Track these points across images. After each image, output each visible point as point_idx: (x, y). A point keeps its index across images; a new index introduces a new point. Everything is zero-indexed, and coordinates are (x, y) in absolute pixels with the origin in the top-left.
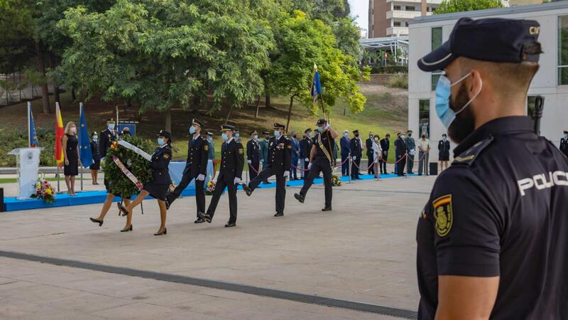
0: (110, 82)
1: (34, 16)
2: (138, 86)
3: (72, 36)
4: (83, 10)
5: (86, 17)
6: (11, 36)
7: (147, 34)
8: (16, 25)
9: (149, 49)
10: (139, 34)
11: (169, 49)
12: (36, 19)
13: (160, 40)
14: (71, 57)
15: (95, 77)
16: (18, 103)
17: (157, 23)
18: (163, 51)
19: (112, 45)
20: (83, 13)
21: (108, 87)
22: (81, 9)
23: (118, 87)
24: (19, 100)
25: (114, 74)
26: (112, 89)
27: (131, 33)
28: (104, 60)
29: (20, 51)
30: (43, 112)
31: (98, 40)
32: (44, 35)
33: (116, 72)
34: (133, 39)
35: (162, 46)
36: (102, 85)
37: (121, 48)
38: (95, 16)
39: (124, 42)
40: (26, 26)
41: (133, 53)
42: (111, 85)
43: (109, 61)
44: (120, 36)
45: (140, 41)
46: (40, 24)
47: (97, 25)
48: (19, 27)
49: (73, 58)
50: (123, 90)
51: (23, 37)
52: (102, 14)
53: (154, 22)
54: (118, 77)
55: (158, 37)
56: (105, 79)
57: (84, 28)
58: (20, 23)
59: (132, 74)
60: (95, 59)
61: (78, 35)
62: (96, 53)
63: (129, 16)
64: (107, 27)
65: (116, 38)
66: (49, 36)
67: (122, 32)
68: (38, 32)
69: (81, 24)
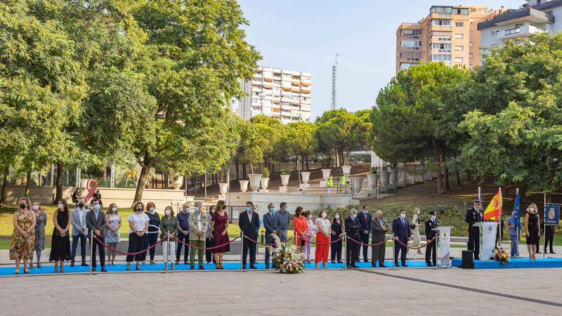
0: (502, 170)
1: (434, 119)
2: (526, 173)
3: (471, 134)
4: (480, 113)
5: (482, 119)
6: (416, 134)
7: (534, 131)
8: (420, 126)
9: (536, 143)
10: (527, 131)
11: (556, 143)
12: (436, 121)
13: (546, 136)
14: (469, 150)
15: (489, 166)
16: (411, 185)
17: (542, 122)
18: (550, 144)
19: (504, 141)
20: (479, 116)
21: (500, 174)
22: (476, 113)
23: (508, 174)
24: (413, 183)
25: (505, 163)
26: (504, 175)
27: (519, 130)
28: (498, 152)
29: (421, 145)
30: (437, 193)
31: (491, 137)
32: (442, 133)
33: (507, 162)
34: (521, 135)
35: (549, 141)
36: (495, 172)
37: (511, 142)
38: (488, 119)
39: (514, 137)
40: (428, 126)
41: (522, 146)
42: (503, 173)
43: (501, 153)
44: (511, 133)
45: (528, 137)
46: (439, 125)
47: (491, 125)
48: (423, 127)
49: (472, 151)
50: (513, 177)
51: (425, 134)
52: (494, 116)
53: (540, 121)
54: (508, 166)
55: (544, 133)
56: (498, 167)
57: (481, 127)
58: (423, 124)
59: (521, 164)
60: (490, 151)
61: (476, 133)
62: (490, 147)
63: (518, 117)
64: (500, 126)
65: (508, 135)
66: (447, 134)
67: (513, 130)
68: (438, 131)
69: (477, 125)
